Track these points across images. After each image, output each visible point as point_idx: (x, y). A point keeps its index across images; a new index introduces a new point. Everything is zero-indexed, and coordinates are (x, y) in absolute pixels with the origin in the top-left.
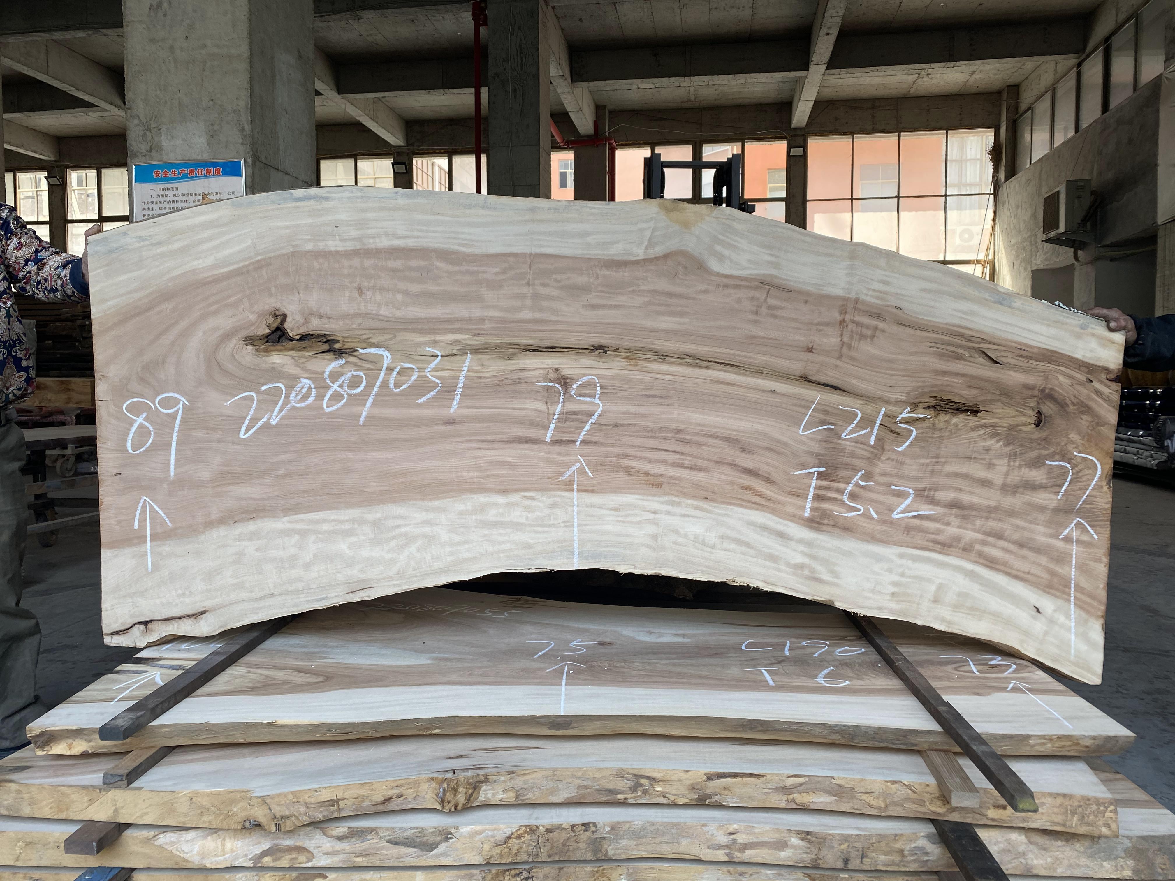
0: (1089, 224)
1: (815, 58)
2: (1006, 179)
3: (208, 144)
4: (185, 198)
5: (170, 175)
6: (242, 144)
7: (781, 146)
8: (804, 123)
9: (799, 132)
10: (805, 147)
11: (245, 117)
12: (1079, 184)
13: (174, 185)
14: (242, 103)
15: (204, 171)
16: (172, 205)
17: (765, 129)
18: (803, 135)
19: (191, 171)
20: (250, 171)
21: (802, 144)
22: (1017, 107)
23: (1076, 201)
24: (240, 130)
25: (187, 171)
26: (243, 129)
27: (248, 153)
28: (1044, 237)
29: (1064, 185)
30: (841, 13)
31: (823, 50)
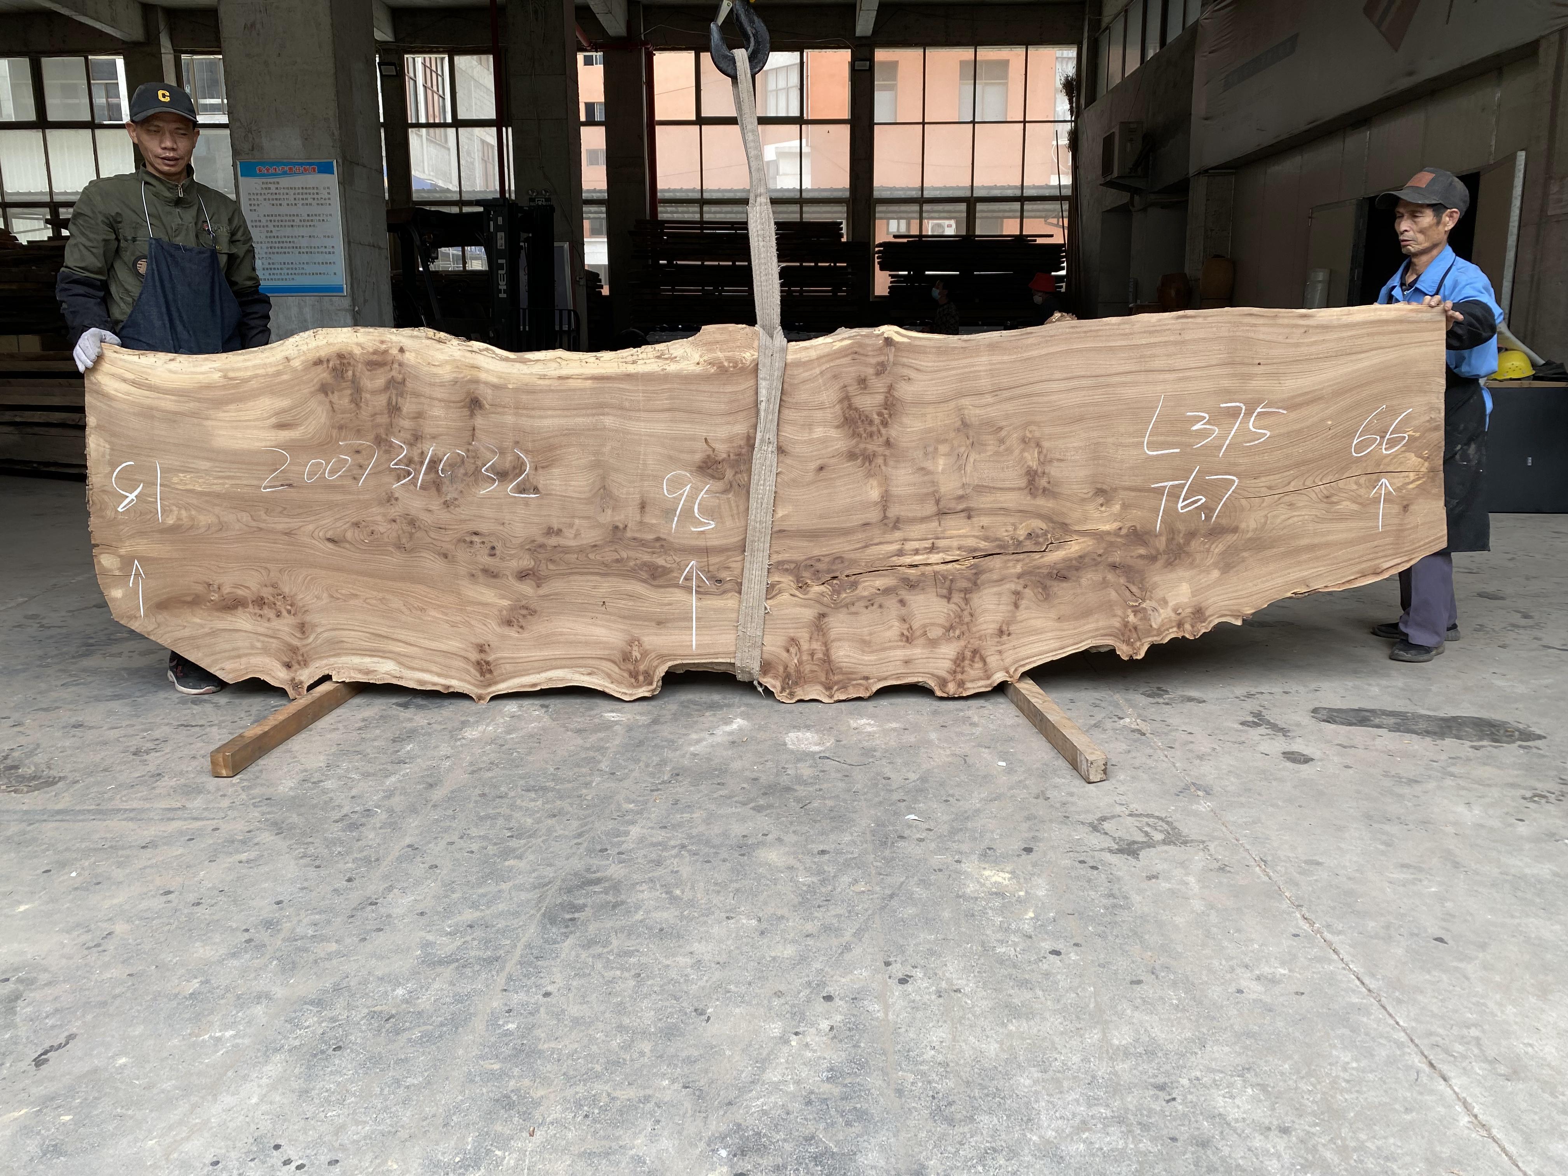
0: (1140, 169)
2: (1087, 105)
3: (304, 147)
4: (286, 191)
5: (272, 171)
6: (333, 147)
7: (844, 56)
8: (869, 32)
10: (871, 59)
11: (334, 124)
12: (1132, 126)
13: (276, 180)
14: (331, 113)
15: (302, 169)
16: (275, 197)
17: (826, 36)
19: (290, 169)
20: (341, 169)
22: (1099, 21)
23: (1129, 144)
24: (331, 135)
25: (287, 168)
26: (333, 134)
27: (338, 154)
28: (1102, 180)
29: (1119, 127)
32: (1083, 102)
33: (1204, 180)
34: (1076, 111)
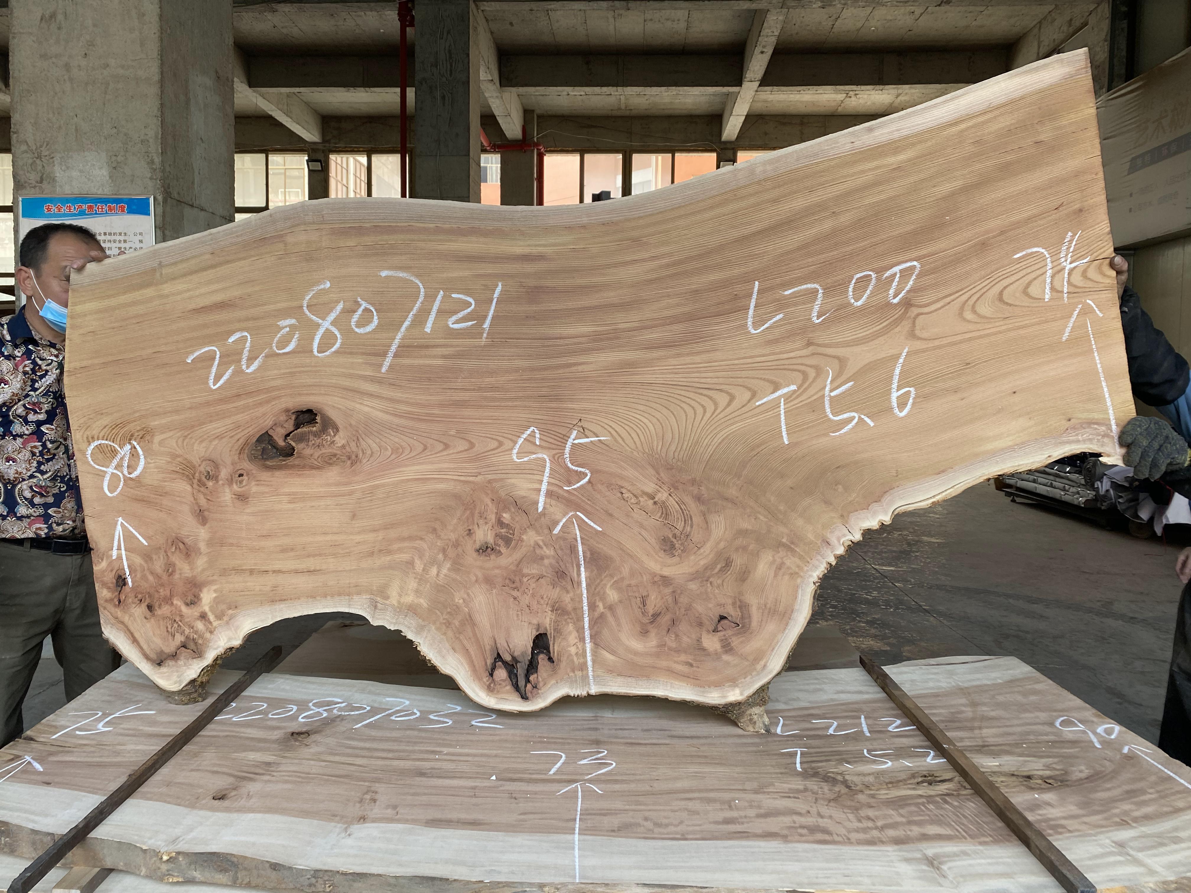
1: (748, 75)
3: (110, 177)
5: (64, 210)
6: (151, 179)
7: (711, 158)
8: (734, 137)
9: (728, 146)
11: (155, 148)
14: (151, 133)
15: (106, 207)
17: (696, 141)
18: (733, 149)
19: (90, 207)
20: (160, 210)
21: (732, 157)
24: (148, 163)
25: (85, 207)
26: (152, 162)
27: (158, 189)
30: (777, 34)
31: (756, 68)
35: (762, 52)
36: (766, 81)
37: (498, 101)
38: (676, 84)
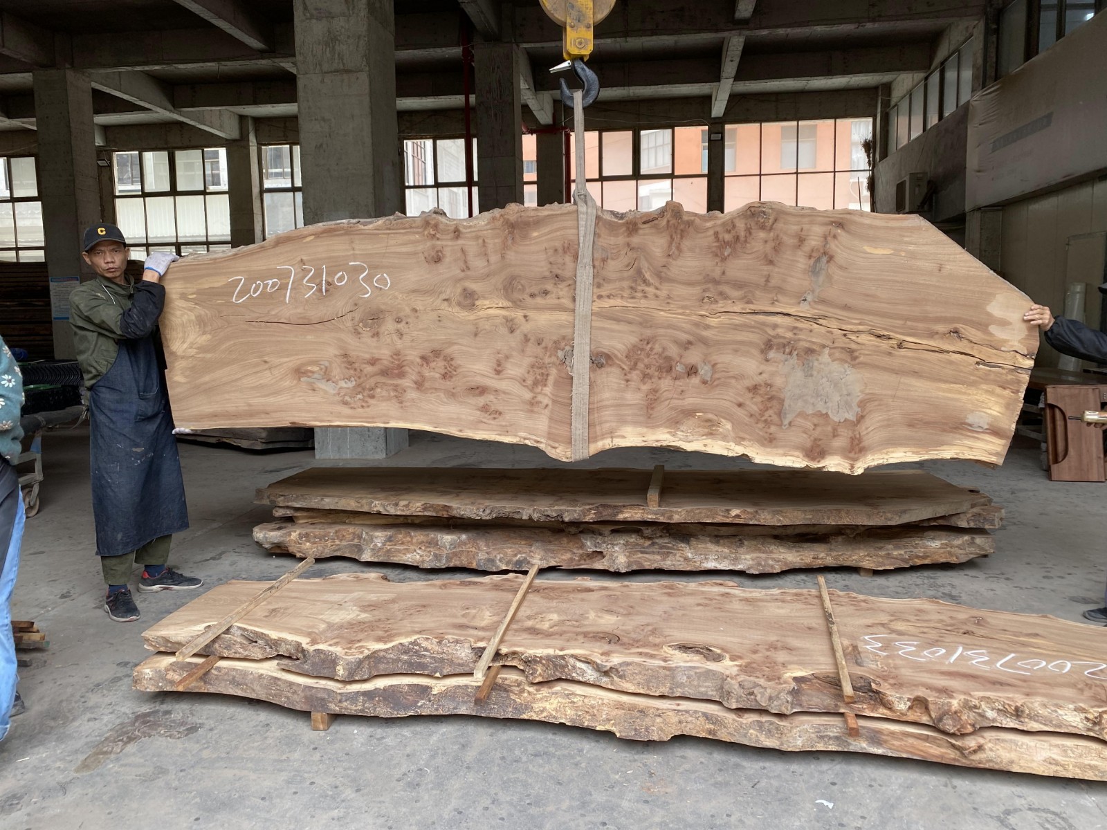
0: (926, 206)
1: (724, 75)
2: (881, 159)
7: (703, 130)
8: (721, 115)
9: (717, 121)
10: (722, 133)
12: (919, 176)
17: (691, 118)
18: (721, 123)
21: (720, 130)
22: (889, 101)
23: (917, 189)
29: (908, 177)
30: (741, 48)
31: (729, 71)
32: (878, 156)
33: (978, 215)
34: (873, 164)
35: (732, 61)
36: (738, 77)
37: (533, 101)
38: (669, 83)
